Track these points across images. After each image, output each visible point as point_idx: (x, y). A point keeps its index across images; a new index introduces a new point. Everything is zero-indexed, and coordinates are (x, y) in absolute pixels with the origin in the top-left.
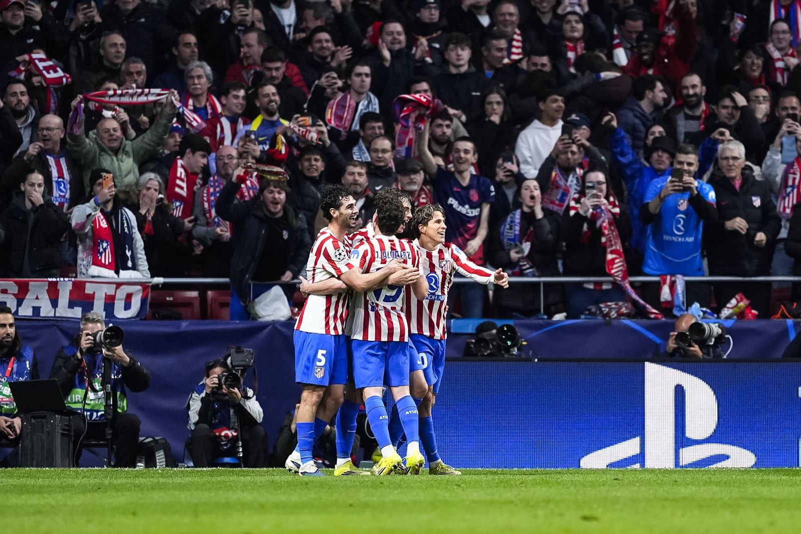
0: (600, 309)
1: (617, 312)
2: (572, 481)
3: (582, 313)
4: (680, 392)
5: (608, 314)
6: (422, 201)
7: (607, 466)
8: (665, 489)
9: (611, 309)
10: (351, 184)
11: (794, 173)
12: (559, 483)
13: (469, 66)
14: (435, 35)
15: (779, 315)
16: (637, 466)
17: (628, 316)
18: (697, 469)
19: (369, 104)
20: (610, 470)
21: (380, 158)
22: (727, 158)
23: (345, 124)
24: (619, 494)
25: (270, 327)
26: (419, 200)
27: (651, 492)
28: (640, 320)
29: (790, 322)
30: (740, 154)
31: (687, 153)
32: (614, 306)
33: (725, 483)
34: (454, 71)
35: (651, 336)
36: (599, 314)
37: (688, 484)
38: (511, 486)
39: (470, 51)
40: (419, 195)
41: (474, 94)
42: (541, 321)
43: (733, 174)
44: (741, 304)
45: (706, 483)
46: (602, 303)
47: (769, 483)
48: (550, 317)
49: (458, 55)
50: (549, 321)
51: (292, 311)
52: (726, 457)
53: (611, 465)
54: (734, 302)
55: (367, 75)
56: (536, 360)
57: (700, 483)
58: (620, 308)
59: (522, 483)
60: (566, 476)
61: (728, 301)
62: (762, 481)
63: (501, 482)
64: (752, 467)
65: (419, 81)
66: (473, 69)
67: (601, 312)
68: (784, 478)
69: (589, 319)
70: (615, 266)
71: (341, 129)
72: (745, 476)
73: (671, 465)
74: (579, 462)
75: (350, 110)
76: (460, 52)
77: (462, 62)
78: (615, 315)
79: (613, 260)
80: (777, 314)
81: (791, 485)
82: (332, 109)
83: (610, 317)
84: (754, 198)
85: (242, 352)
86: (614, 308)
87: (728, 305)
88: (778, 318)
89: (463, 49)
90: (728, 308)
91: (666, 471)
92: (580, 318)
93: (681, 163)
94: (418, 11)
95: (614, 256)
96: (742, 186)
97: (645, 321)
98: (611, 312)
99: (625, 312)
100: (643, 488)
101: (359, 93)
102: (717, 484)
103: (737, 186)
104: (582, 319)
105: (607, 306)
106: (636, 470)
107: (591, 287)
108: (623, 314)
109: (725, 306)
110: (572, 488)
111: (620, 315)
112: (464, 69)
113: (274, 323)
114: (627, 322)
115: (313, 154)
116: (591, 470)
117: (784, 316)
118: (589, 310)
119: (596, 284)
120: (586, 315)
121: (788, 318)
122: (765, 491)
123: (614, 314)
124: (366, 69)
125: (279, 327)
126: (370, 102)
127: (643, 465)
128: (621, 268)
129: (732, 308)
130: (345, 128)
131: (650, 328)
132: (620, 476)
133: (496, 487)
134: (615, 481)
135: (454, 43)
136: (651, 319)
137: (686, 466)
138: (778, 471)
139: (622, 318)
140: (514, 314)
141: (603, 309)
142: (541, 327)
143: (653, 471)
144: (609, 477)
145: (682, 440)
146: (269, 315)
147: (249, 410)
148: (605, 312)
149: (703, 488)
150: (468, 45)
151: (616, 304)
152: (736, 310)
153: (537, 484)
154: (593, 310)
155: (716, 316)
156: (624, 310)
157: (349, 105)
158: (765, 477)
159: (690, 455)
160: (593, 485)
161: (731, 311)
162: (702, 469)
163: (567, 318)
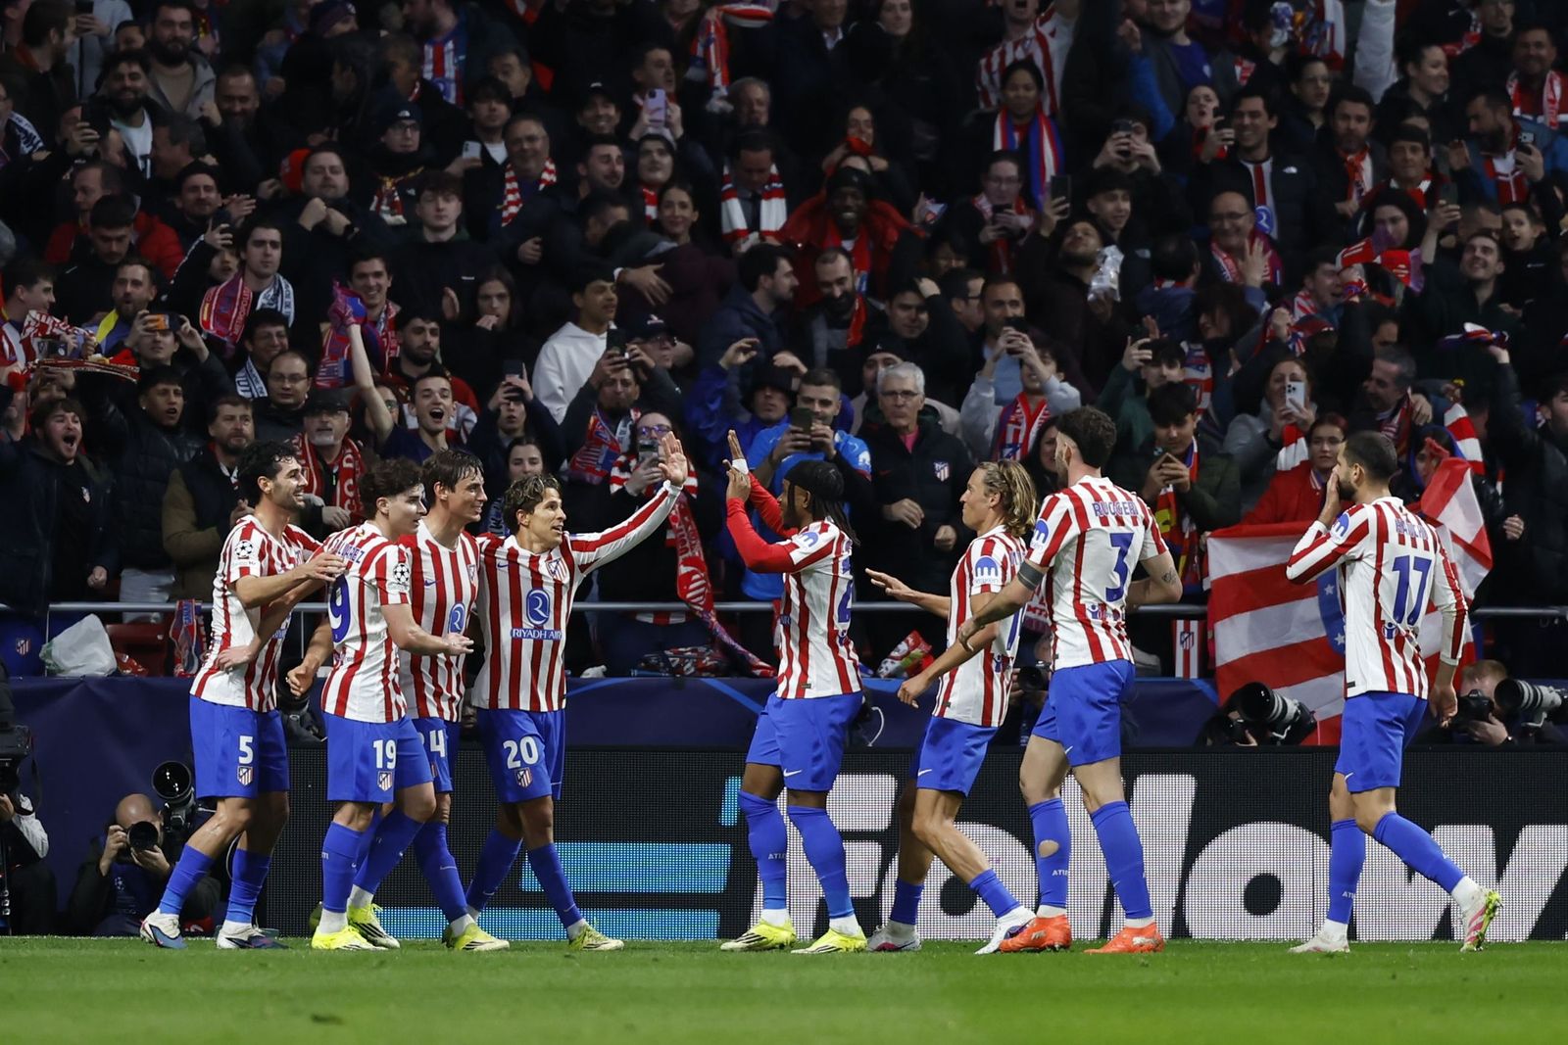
1: (694, 664)
3: (634, 667)
5: (680, 667)
6: (346, 465)
9: (684, 659)
10: (231, 436)
11: (1017, 423)
13: (458, 229)
14: (412, 174)
17: (715, 671)
19: (276, 295)
21: (288, 389)
22: (894, 393)
23: (233, 330)
25: (78, 687)
26: (341, 464)
28: (735, 678)
30: (916, 387)
31: (821, 383)
34: (430, 237)
35: (754, 706)
36: (664, 668)
39: (460, 204)
40: (341, 456)
41: (464, 278)
43: (903, 422)
44: (917, 652)
46: (668, 649)
48: (576, 672)
49: (439, 210)
50: (576, 679)
51: (118, 660)
54: (903, 647)
55: (274, 244)
58: (701, 657)
61: (894, 647)
65: (367, 258)
66: (465, 234)
67: (668, 664)
70: (692, 586)
71: (226, 339)
75: (243, 306)
76: (442, 204)
77: (444, 223)
78: (692, 670)
79: (690, 574)
82: (211, 303)
83: (682, 673)
84: (937, 466)
85: (11, 731)
86: (689, 658)
87: (894, 654)
89: (447, 200)
90: (893, 658)
92: (629, 675)
93: (811, 400)
94: (384, 132)
95: (690, 569)
96: (918, 442)
97: (744, 681)
98: (685, 664)
99: (709, 663)
101: (261, 277)
103: (909, 444)
104: (634, 677)
107: (650, 620)
108: (705, 669)
109: (887, 655)
111: (701, 670)
112: (446, 236)
113: (84, 681)
114: (713, 682)
115: (173, 384)
118: (646, 661)
119: (657, 613)
120: (640, 669)
123: (689, 668)
124: (273, 234)
125: (95, 689)
126: (279, 291)
128: (702, 590)
129: (901, 658)
130: (235, 337)
135: (432, 189)
136: (755, 676)
139: (704, 674)
146: (77, 667)
147: (26, 834)
148: (674, 665)
150: (457, 194)
151: (692, 651)
152: (908, 661)
155: (871, 672)
156: (707, 661)
157: (242, 296)
161: (897, 663)
163: (606, 674)
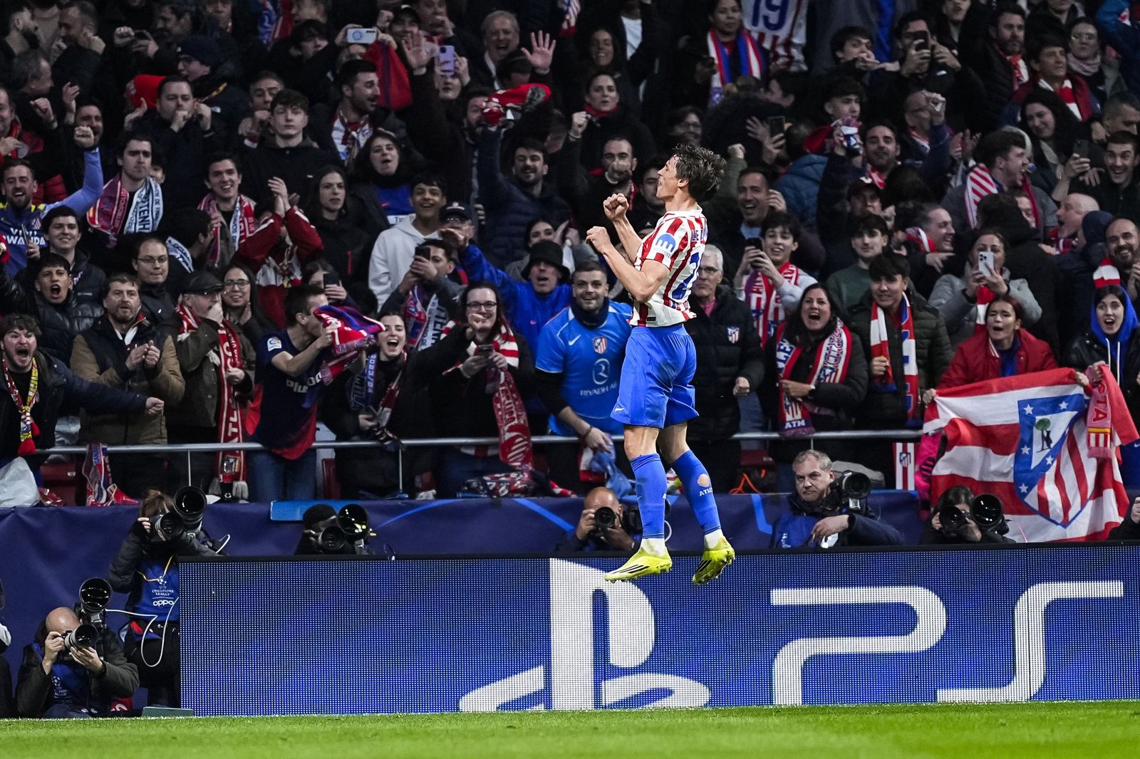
0: (484, 482)
1: (508, 487)
2: (447, 731)
3: (459, 490)
4: (600, 600)
5: (495, 491)
7: (498, 708)
8: (581, 738)
9: (499, 483)
10: (118, 308)
12: (429, 734)
13: (304, 137)
15: (740, 488)
16: (541, 707)
17: (524, 492)
18: (627, 710)
20: (502, 714)
21: (158, 269)
23: (114, 224)
24: (514, 748)
25: (10, 515)
27: (561, 744)
28: (541, 498)
29: (756, 497)
30: (717, 264)
31: (591, 269)
32: (503, 479)
33: (667, 730)
34: (281, 143)
35: (558, 521)
36: (483, 490)
37: (614, 732)
38: (359, 739)
39: (306, 116)
41: (309, 176)
42: (400, 503)
43: (705, 293)
45: (639, 731)
46: (486, 475)
47: (731, 729)
48: (413, 496)
49: (288, 120)
50: (411, 501)
52: (667, 692)
53: (503, 707)
56: (393, 558)
57: (631, 731)
58: (513, 481)
59: (376, 734)
60: (440, 723)
62: (720, 725)
63: (346, 733)
64: (706, 705)
65: (220, 159)
67: (486, 487)
68: (751, 720)
69: (467, 497)
71: (109, 232)
72: (695, 719)
73: (589, 706)
74: (458, 702)
75: (122, 204)
76: (291, 116)
77: (292, 131)
78: (506, 492)
80: (738, 487)
81: (761, 732)
83: (498, 495)
84: (730, 331)
86: (503, 482)
88: (740, 492)
89: (296, 113)
91: (582, 714)
92: (455, 497)
97: (549, 500)
98: (501, 487)
99: (520, 487)
100: (549, 739)
102: (656, 730)
105: (494, 479)
106: (538, 713)
107: (471, 452)
108: (517, 490)
110: (448, 741)
111: (513, 491)
112: (294, 143)
113: (15, 510)
114: (523, 501)
115: (55, 265)
116: (475, 714)
117: (747, 489)
118: (469, 485)
119: (479, 447)
120: (463, 492)
121: (755, 492)
122: (724, 740)
123: (503, 490)
124: (146, 146)
125: (23, 516)
127: (549, 705)
130: (114, 230)
131: (556, 510)
132: (515, 722)
133: (339, 741)
134: (509, 730)
136: (555, 495)
137: (611, 706)
138: (742, 711)
139: (516, 495)
140: (361, 492)
141: (489, 483)
142: (399, 510)
143: (563, 714)
144: (500, 724)
145: (604, 669)
146: (10, 500)
148: (491, 488)
149: (634, 738)
150: (303, 108)
153: (397, 735)
154: (474, 485)
156: (518, 484)
157: (120, 197)
158: (724, 720)
159: (615, 690)
160: (477, 735)
162: (634, 710)
163: (437, 497)
